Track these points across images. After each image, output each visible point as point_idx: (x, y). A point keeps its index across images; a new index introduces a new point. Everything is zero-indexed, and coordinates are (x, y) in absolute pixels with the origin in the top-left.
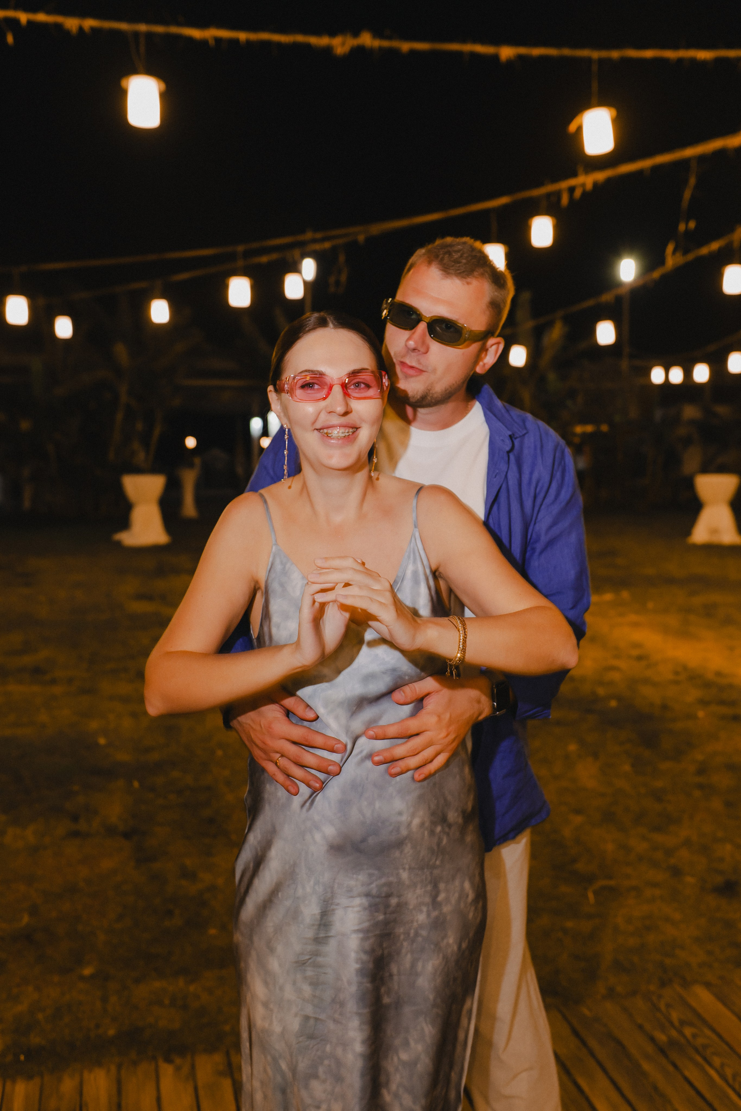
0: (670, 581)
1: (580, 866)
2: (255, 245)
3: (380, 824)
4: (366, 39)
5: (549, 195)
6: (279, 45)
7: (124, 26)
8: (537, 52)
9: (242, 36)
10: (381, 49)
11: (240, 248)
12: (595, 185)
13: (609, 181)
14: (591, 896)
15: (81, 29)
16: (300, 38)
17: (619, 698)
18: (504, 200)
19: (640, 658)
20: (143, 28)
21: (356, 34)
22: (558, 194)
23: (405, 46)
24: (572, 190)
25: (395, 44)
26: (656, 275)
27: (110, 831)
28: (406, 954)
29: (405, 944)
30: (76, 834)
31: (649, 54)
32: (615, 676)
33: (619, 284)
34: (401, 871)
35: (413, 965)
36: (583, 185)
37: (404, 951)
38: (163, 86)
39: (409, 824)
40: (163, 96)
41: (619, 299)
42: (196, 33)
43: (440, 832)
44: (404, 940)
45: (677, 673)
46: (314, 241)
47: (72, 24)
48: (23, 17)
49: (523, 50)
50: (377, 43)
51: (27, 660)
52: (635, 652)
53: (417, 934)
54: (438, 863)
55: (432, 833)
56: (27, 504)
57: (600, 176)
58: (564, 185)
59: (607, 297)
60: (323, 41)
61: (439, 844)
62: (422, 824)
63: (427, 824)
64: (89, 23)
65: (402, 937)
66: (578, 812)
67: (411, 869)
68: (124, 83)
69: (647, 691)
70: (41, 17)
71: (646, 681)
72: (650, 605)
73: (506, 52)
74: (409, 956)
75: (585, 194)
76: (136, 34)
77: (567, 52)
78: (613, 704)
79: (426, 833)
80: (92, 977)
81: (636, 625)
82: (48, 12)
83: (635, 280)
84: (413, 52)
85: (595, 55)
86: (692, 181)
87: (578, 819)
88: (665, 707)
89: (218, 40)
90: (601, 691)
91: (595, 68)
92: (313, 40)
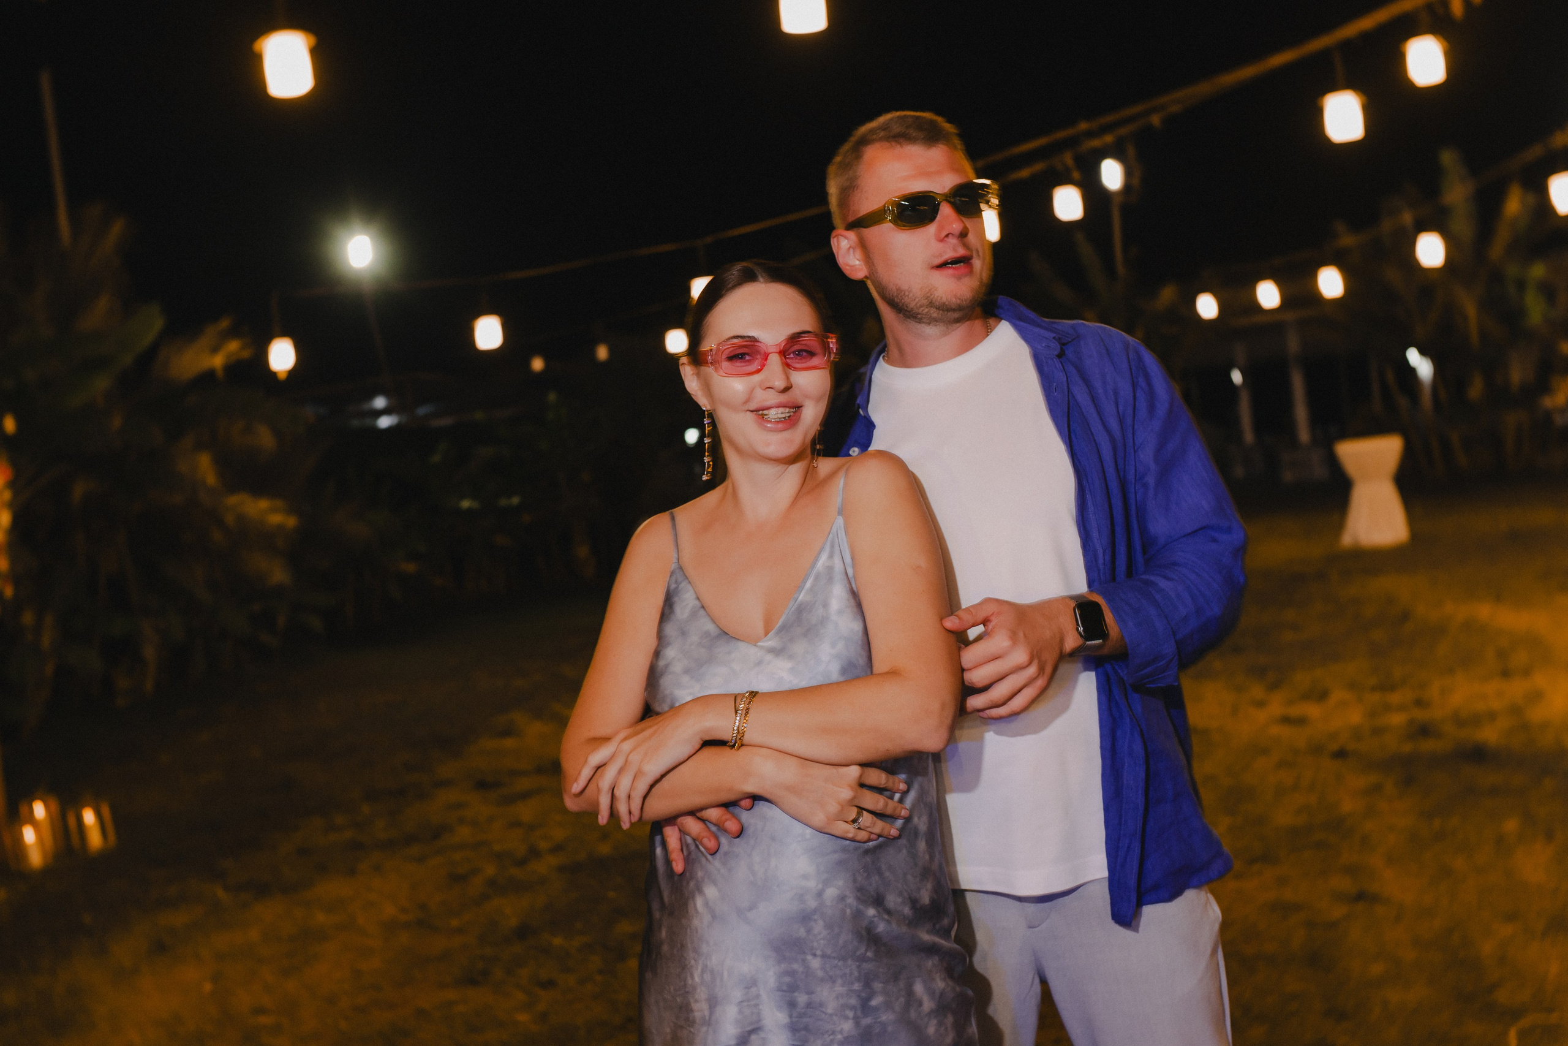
3: (775, 888)
39: (820, 894)
55: (859, 913)
61: (869, 930)
62: (841, 899)
63: (850, 900)
79: (848, 910)
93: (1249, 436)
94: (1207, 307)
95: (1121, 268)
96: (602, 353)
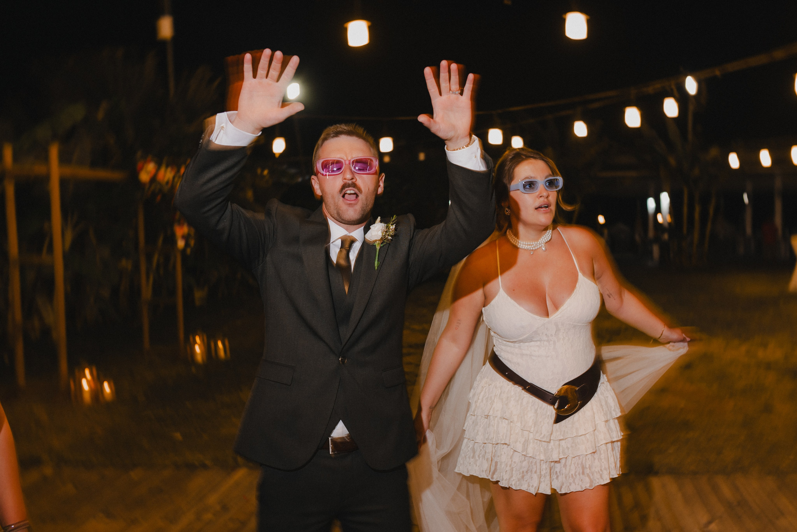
93: (749, 230)
94: (734, 161)
95: (690, 137)
96: (422, 156)
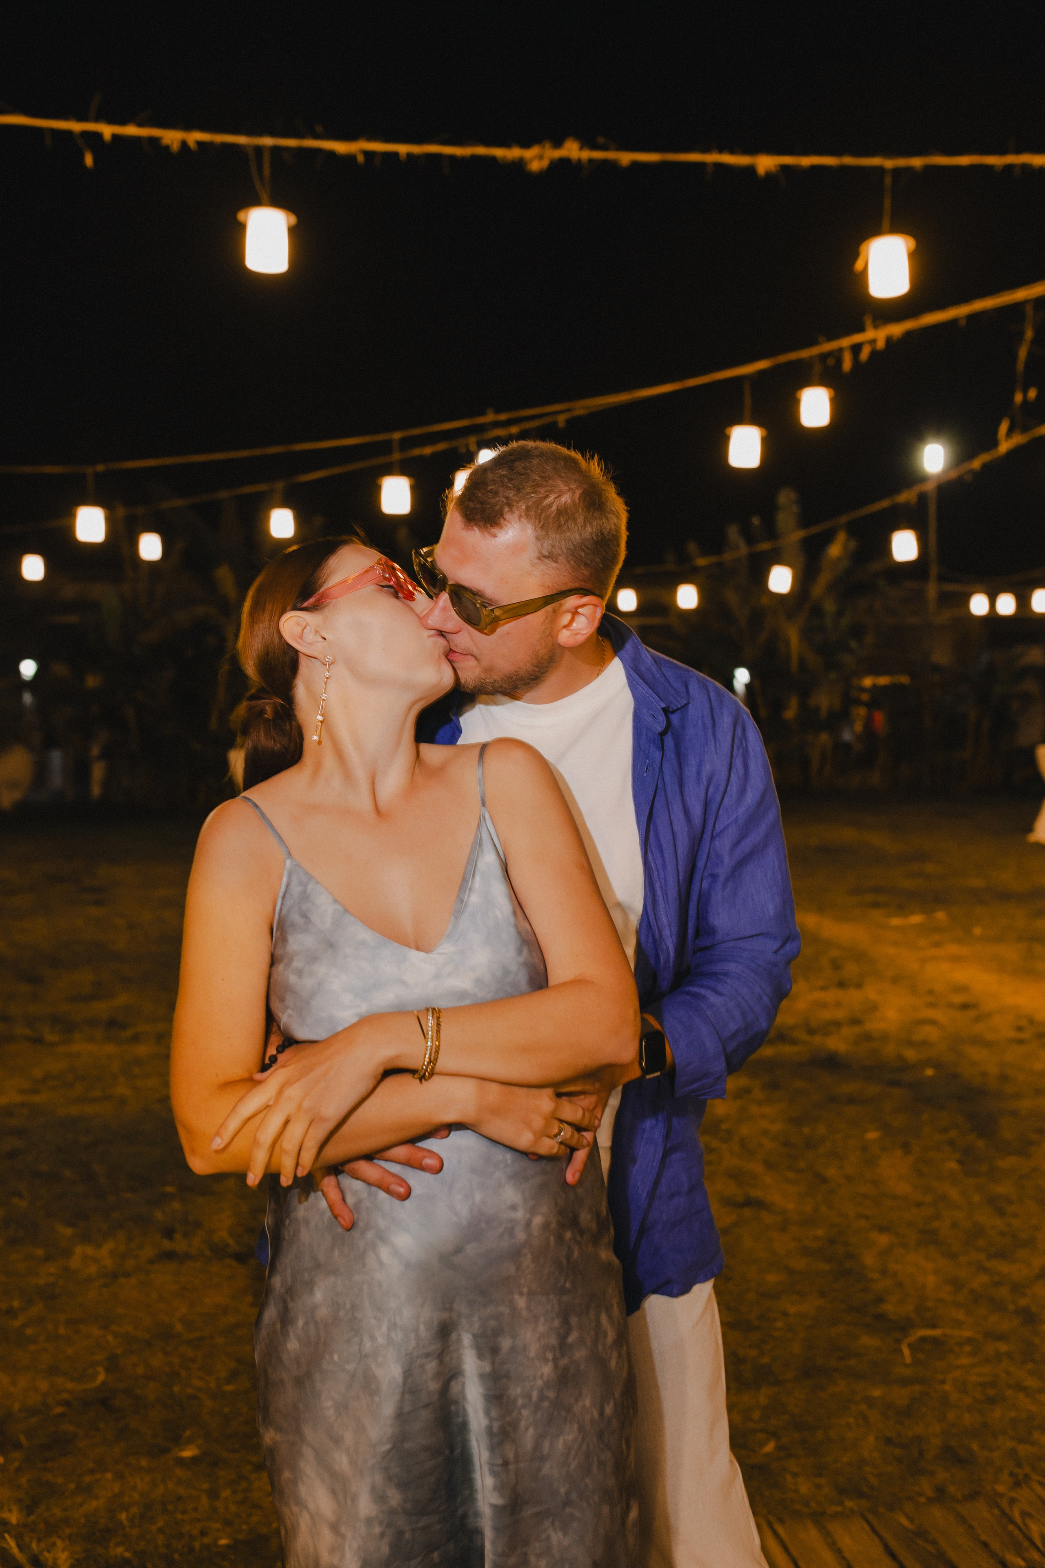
0: (1005, 896)
1: (890, 1308)
2: (417, 431)
3: (483, 1225)
4: (572, 150)
5: (824, 357)
6: (452, 158)
7: (242, 140)
8: (807, 161)
9: (403, 149)
10: (591, 161)
11: (397, 435)
12: (889, 340)
13: (908, 334)
14: (906, 1351)
15: (184, 144)
16: (481, 150)
17: (937, 1065)
18: (762, 365)
19: (965, 1007)
20: (268, 141)
21: (558, 143)
22: (837, 355)
23: (626, 158)
24: (856, 349)
25: (610, 155)
26: (976, 464)
27: (219, 1251)
28: (527, 1429)
29: (525, 1412)
30: (170, 1255)
31: (964, 160)
32: (931, 1033)
33: (923, 478)
34: (517, 1297)
35: (537, 1445)
36: (873, 342)
37: (523, 1424)
38: (293, 220)
39: (528, 1224)
40: (293, 231)
41: (923, 498)
42: (340, 147)
43: (570, 1240)
44: (524, 1406)
45: (1020, 1029)
46: (497, 424)
47: (172, 137)
48: (107, 131)
49: (788, 160)
50: (586, 155)
51: (101, 1008)
52: (958, 999)
53: (542, 1398)
54: (568, 1285)
55: (560, 1238)
56: (96, 790)
57: (897, 330)
58: (845, 342)
59: (906, 496)
60: (513, 153)
61: (569, 1257)
62: (546, 1226)
63: (553, 1226)
64: (195, 137)
65: (520, 1402)
66: (883, 1229)
67: (531, 1294)
68: (241, 216)
69: (975, 1053)
70: (131, 130)
71: (977, 1041)
72: (977, 931)
73: (765, 163)
74: (531, 1431)
75: (874, 354)
76: (259, 149)
77: (849, 160)
78: (929, 1072)
79: (552, 1238)
80: (194, 1460)
81: (956, 959)
82: (140, 125)
83: (945, 471)
84: (635, 164)
85: (889, 164)
86: (1029, 334)
87: (883, 1240)
88: (1004, 1078)
89: (369, 155)
90: (910, 1054)
91: (888, 180)
92: (499, 152)
